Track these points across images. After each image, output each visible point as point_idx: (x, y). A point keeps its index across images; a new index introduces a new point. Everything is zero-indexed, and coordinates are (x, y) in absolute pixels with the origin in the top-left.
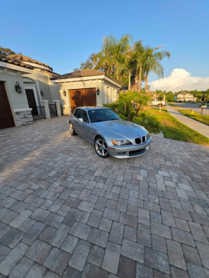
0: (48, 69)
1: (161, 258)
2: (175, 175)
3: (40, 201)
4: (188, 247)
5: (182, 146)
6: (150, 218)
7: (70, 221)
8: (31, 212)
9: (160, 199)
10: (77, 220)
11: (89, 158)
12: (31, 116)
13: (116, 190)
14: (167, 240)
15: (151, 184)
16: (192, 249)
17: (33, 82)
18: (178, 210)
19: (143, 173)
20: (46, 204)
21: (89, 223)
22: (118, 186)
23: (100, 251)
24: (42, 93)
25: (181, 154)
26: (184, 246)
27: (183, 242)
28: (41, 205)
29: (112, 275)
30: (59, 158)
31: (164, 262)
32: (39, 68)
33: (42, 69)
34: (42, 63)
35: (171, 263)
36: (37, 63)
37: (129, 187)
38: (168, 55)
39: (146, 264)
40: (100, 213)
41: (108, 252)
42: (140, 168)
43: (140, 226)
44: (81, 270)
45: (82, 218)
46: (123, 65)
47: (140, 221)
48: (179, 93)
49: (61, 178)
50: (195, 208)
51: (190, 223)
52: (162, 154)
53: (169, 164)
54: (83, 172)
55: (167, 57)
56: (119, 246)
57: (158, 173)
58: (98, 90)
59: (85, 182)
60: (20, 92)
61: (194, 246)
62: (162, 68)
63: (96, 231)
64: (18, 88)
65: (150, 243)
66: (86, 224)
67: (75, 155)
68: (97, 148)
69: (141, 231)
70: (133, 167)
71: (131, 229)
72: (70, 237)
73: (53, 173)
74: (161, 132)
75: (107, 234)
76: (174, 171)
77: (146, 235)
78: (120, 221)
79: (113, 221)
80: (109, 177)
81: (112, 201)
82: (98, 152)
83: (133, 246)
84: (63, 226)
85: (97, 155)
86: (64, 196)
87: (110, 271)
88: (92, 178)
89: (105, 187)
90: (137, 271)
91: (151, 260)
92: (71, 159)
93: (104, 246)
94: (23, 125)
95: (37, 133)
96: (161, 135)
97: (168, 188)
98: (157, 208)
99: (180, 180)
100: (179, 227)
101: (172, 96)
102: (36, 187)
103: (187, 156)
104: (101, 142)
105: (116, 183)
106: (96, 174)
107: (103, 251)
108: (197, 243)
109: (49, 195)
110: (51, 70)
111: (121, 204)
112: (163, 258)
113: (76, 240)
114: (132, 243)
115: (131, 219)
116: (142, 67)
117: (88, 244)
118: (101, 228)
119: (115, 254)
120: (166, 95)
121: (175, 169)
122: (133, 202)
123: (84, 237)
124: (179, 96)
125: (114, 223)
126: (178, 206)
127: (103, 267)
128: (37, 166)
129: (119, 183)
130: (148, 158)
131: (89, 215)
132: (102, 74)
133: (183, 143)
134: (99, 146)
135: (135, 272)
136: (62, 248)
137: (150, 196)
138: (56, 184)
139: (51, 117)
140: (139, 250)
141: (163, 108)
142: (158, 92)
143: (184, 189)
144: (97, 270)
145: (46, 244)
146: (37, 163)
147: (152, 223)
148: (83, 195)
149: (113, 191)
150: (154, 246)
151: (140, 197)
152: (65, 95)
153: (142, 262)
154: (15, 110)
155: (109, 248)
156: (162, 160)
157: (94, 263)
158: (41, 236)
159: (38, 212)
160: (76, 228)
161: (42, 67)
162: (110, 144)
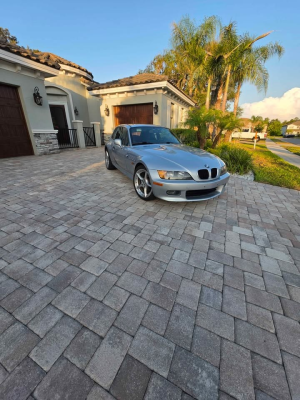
0: (85, 74)
1: (204, 374)
2: (262, 235)
3: (26, 250)
4: (265, 362)
5: (283, 193)
6: (200, 299)
7: (60, 285)
8: (6, 264)
9: (227, 269)
10: (73, 284)
11: (123, 199)
12: (56, 141)
13: (152, 247)
14: (225, 342)
15: (215, 245)
16: (275, 367)
17: (64, 95)
18: (257, 291)
19: (207, 227)
20: (32, 255)
21: (89, 293)
22: (156, 241)
23: (92, 340)
24: (76, 111)
25: (279, 205)
26: (258, 357)
27: (257, 351)
28: (25, 256)
29: (99, 389)
30: (79, 196)
31: (209, 384)
32: (72, 73)
33: (77, 75)
34: (77, 64)
35: (225, 387)
36: (70, 65)
37: (176, 244)
38: (279, 50)
39: (172, 381)
40: (113, 279)
41: (105, 346)
42: (203, 219)
43: (177, 309)
44: (46, 369)
45: (82, 282)
46: (201, 68)
47: (180, 300)
48: (292, 122)
49: (71, 221)
50: (293, 291)
51: (278, 317)
52: (244, 203)
53: (254, 217)
54: (107, 217)
55: (276, 55)
56: (129, 338)
57: (231, 230)
58: (157, 107)
59: (104, 230)
60: (40, 104)
61: (280, 362)
62: (266, 75)
63: (97, 305)
64: (37, 97)
65: (189, 342)
66: (85, 293)
67: (104, 194)
68: (137, 184)
69: (177, 318)
70: (191, 217)
71: (160, 311)
72: (50, 310)
73: (62, 214)
74: (250, 172)
75: (115, 313)
76: (262, 229)
77: (185, 326)
78: (144, 296)
79: (132, 294)
80: (147, 227)
81: (140, 264)
82: (139, 191)
83: (155, 342)
84: (47, 290)
85: (136, 197)
86: (65, 248)
87: (97, 380)
88: (119, 227)
89: (136, 241)
90: (150, 390)
91: (184, 374)
92: (95, 198)
93: (102, 334)
94: (45, 154)
95: (60, 164)
96: (249, 177)
97: (245, 255)
98: (218, 284)
99: (270, 243)
100: (254, 320)
101: (279, 125)
102: (28, 230)
103: (289, 209)
104: (143, 175)
105: (155, 237)
106: (125, 222)
107: (98, 341)
108: (286, 357)
109: (43, 243)
110: (90, 77)
111: (154, 270)
112: (210, 375)
113: (58, 316)
114: (155, 336)
115: (165, 295)
116: (232, 71)
117: (75, 325)
118: (106, 302)
119: (117, 350)
120: (269, 124)
121: (264, 226)
122: (176, 268)
123: (74, 314)
124: (289, 127)
125: (133, 297)
126: (259, 284)
127: (87, 372)
128: (42, 203)
129: (160, 238)
130: (219, 206)
131: (94, 278)
132: (163, 80)
133: (287, 190)
134: (140, 181)
135: (146, 391)
136: (30, 326)
137: (209, 263)
138: (60, 229)
139: (87, 146)
140: (164, 352)
141: (260, 143)
142: (255, 119)
143: (276, 259)
144: (75, 374)
145: (7, 314)
146: (44, 200)
147: (202, 307)
148: (95, 248)
149: (146, 248)
150: (195, 349)
151: (191, 261)
152: (108, 115)
153: (165, 374)
154: (33, 131)
155: (110, 339)
156: (243, 212)
157: (75, 361)
158: (5, 300)
159: (17, 264)
160: (65, 297)
161: (77, 71)
162: (155, 176)
